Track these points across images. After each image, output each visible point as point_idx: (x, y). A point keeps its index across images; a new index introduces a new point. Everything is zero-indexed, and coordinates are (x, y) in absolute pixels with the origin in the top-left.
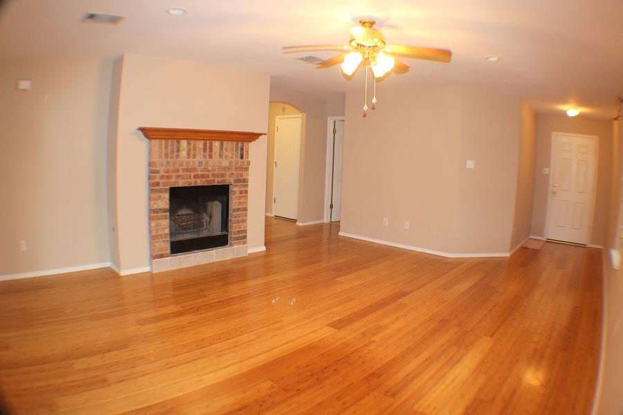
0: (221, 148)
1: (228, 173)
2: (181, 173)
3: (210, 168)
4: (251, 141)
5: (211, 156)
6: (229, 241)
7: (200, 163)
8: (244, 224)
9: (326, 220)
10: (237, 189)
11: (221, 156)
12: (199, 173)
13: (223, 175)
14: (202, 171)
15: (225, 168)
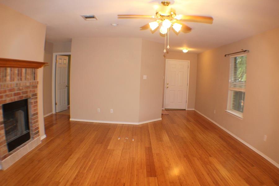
0: (26, 73)
1: (29, 90)
2: (8, 93)
3: (21, 88)
4: (38, 68)
5: (21, 79)
6: (31, 136)
7: (17, 84)
8: (37, 124)
9: (54, 112)
10: (33, 101)
11: (26, 79)
12: (16, 92)
13: (26, 92)
14: (18, 91)
15: (28, 87)
